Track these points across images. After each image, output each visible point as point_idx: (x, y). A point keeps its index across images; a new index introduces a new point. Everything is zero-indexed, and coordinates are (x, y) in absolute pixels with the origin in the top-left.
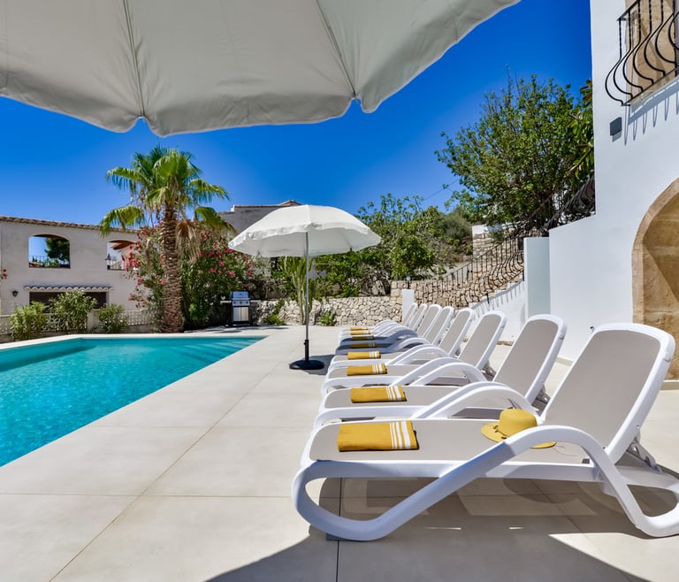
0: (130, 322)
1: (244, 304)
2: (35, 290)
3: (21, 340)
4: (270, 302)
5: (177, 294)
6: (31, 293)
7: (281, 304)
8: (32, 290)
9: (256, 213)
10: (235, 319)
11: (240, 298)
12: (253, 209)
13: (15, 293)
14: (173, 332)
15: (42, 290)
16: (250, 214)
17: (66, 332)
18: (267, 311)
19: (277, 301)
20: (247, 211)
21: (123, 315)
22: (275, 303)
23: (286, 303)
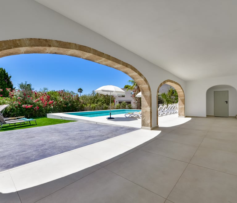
8: (119, 101)
21: (132, 106)
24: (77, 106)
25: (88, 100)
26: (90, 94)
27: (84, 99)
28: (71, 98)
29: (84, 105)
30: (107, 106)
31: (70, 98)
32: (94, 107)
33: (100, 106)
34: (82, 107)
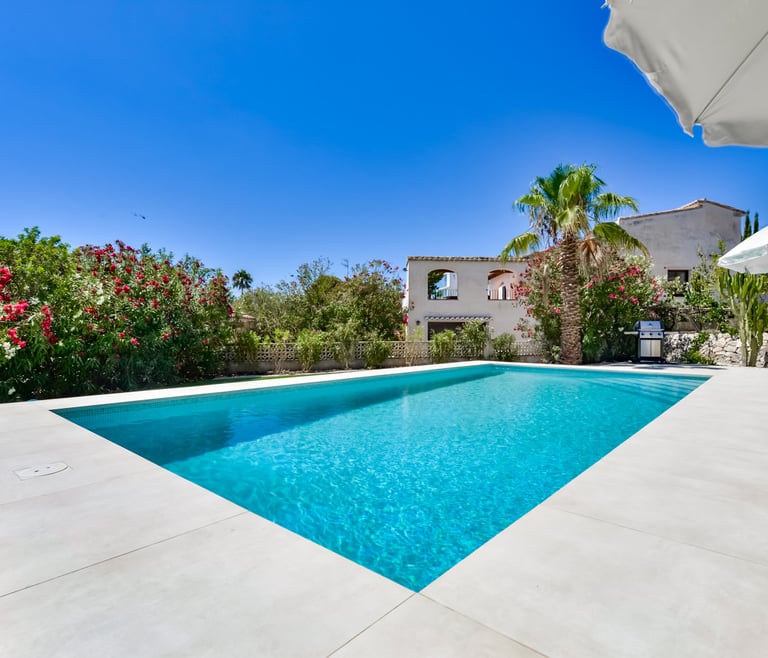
0: (520, 353)
1: (655, 336)
2: (432, 320)
3: (438, 363)
4: (685, 335)
5: (577, 323)
6: (429, 323)
7: (704, 338)
8: (430, 320)
9: (647, 224)
10: (643, 355)
11: (649, 329)
12: (644, 219)
13: (418, 322)
14: (571, 363)
15: (436, 320)
16: (640, 226)
17: (467, 358)
18: (681, 346)
19: (697, 334)
20: (635, 223)
21: (514, 344)
22: (692, 336)
23: (712, 336)
24: (215, 343)
25: (279, 315)
26: (288, 281)
27: (254, 305)
28: (181, 296)
29: (257, 338)
30: (384, 344)
31: (171, 294)
32: (315, 347)
33: (347, 343)
34: (245, 346)
